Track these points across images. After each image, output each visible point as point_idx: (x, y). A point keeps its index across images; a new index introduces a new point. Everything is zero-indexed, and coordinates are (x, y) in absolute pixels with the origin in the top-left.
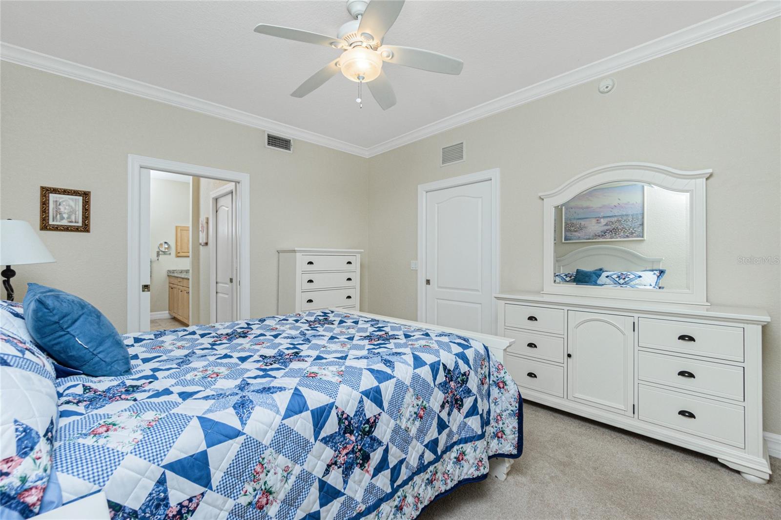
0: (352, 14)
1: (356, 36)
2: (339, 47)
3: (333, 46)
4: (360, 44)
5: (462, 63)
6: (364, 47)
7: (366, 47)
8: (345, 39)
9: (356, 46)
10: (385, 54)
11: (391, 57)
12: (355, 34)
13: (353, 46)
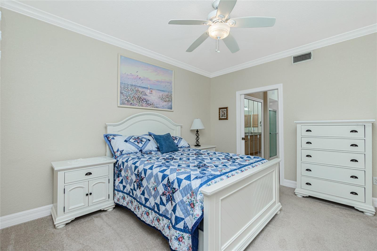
0: (214, 7)
1: (216, 18)
2: (208, 24)
3: (205, 24)
4: (218, 21)
5: (275, 19)
6: (220, 22)
7: (221, 22)
8: (210, 20)
9: (216, 22)
10: (231, 24)
11: (234, 24)
12: (215, 17)
13: (215, 22)
